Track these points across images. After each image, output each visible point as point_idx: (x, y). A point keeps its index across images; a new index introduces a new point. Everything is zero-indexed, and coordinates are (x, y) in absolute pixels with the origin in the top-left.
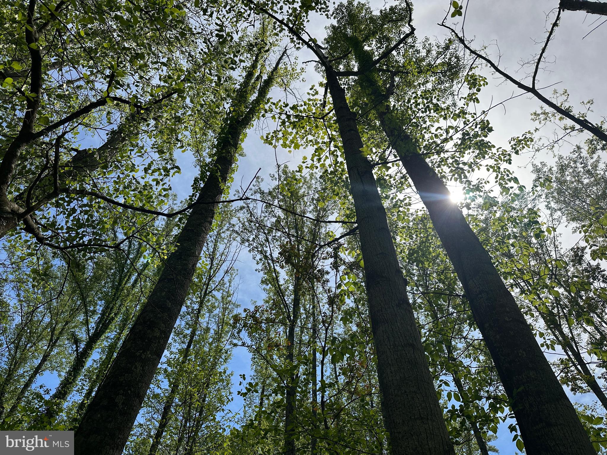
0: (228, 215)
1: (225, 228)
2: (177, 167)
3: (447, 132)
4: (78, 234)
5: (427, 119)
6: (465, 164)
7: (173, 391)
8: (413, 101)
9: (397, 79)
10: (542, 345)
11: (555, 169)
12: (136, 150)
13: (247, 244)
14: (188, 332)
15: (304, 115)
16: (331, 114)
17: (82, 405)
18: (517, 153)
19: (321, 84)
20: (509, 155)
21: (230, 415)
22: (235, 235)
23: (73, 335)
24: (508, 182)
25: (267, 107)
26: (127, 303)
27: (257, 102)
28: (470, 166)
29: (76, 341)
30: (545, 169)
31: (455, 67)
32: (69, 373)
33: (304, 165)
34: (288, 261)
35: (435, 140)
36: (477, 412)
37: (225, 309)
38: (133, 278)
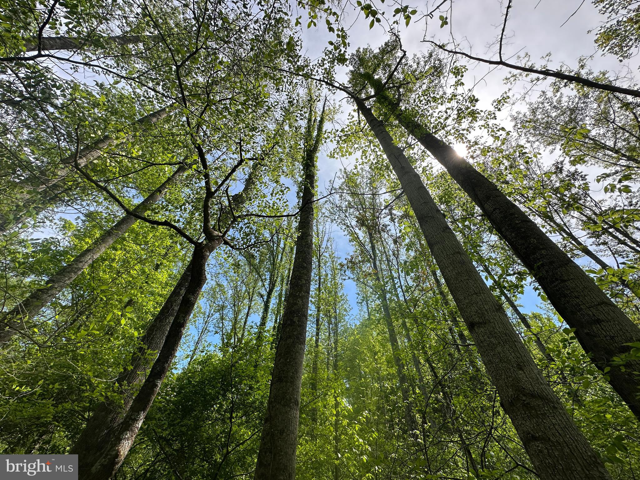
0: (319, 208)
1: (320, 216)
2: (288, 188)
3: (446, 112)
4: (247, 240)
5: (430, 109)
6: (463, 130)
7: (318, 311)
8: (417, 100)
9: (401, 90)
10: (546, 232)
11: (528, 113)
12: (263, 185)
13: (335, 222)
14: (317, 278)
15: (349, 133)
16: (366, 127)
17: (274, 328)
18: (499, 110)
19: (354, 111)
20: (494, 113)
21: (352, 317)
22: (326, 218)
23: (259, 293)
24: (498, 132)
25: (326, 136)
26: (281, 271)
27: (318, 135)
28: (468, 130)
29: (262, 296)
30: (520, 116)
31: (439, 67)
32: (263, 313)
33: (358, 164)
34: (363, 224)
35: (439, 120)
36: (508, 283)
37: (333, 262)
38: (280, 257)
